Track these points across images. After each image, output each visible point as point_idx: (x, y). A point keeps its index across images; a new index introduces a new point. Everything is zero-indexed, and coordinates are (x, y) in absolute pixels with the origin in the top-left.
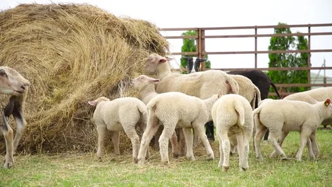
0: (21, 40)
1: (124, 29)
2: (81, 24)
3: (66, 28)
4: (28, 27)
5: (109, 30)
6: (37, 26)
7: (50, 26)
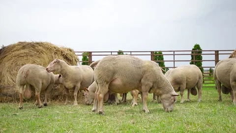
0: (19, 56)
1: (62, 52)
2: (44, 50)
3: (38, 52)
4: (22, 51)
5: (56, 53)
6: (26, 51)
7: (31, 51)
